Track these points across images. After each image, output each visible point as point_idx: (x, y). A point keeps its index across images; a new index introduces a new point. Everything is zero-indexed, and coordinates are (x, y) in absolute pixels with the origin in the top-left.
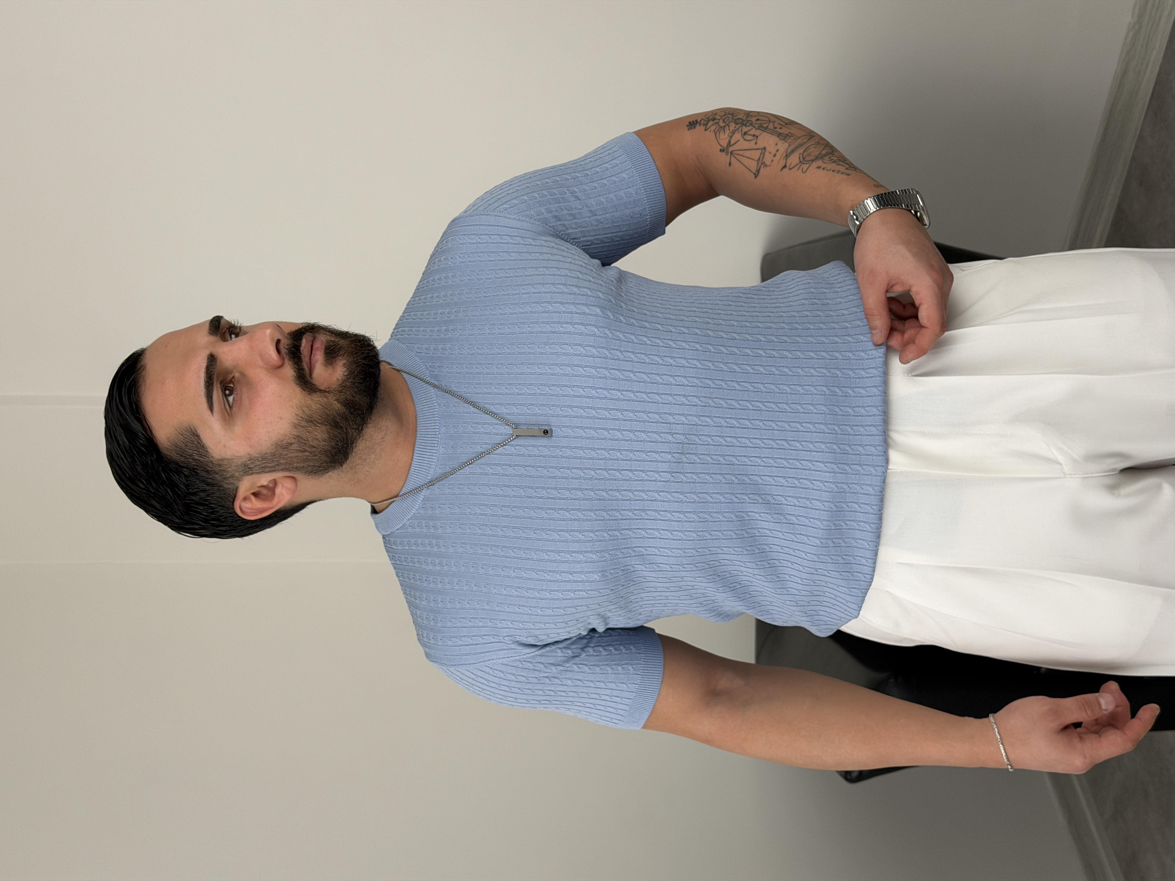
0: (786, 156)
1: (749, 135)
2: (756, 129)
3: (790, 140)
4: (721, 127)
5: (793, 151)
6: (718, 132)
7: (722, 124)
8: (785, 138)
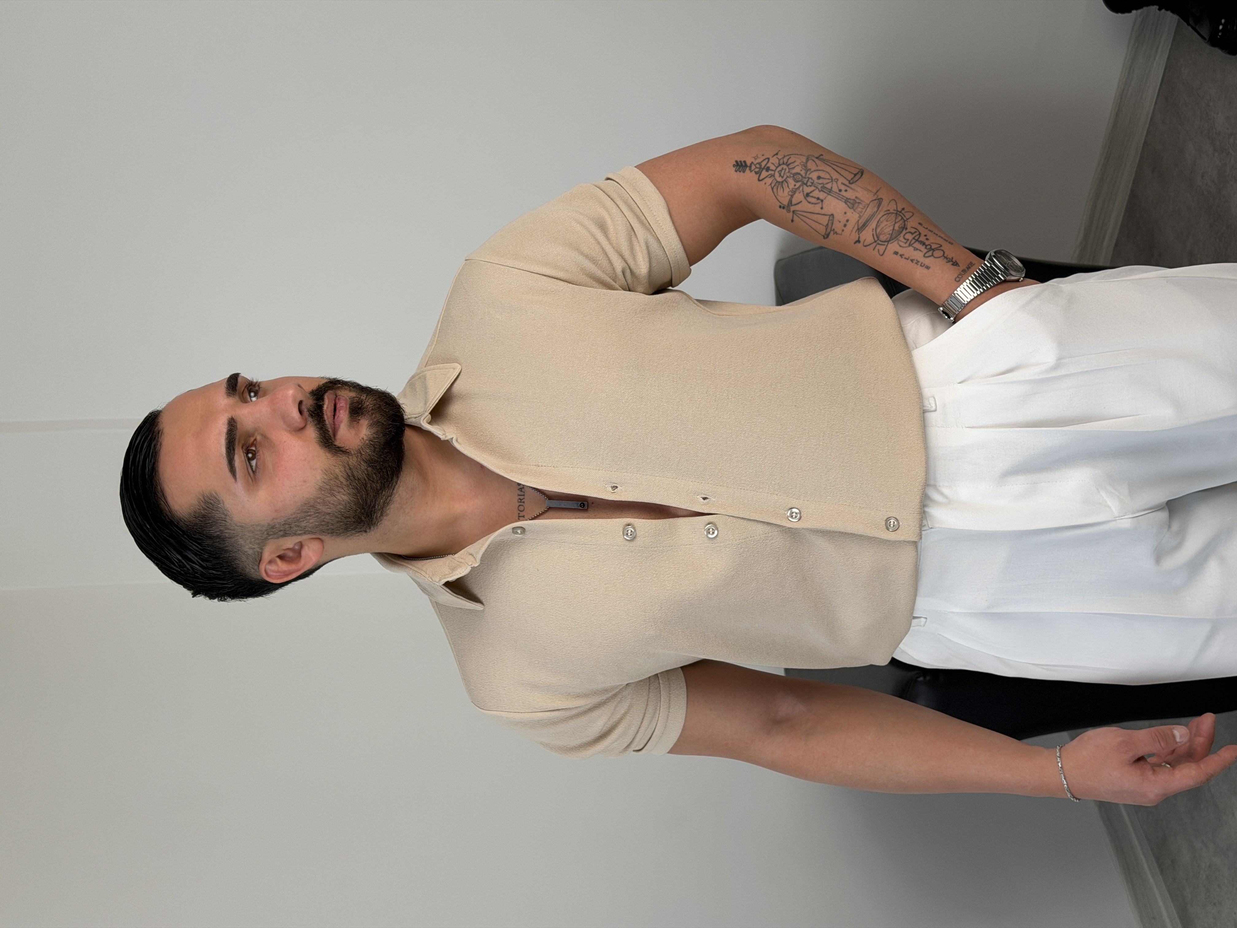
0: (858, 229)
1: (812, 197)
2: (820, 191)
3: (859, 210)
4: (777, 182)
5: (865, 225)
6: (775, 187)
7: (780, 179)
8: (853, 205)
